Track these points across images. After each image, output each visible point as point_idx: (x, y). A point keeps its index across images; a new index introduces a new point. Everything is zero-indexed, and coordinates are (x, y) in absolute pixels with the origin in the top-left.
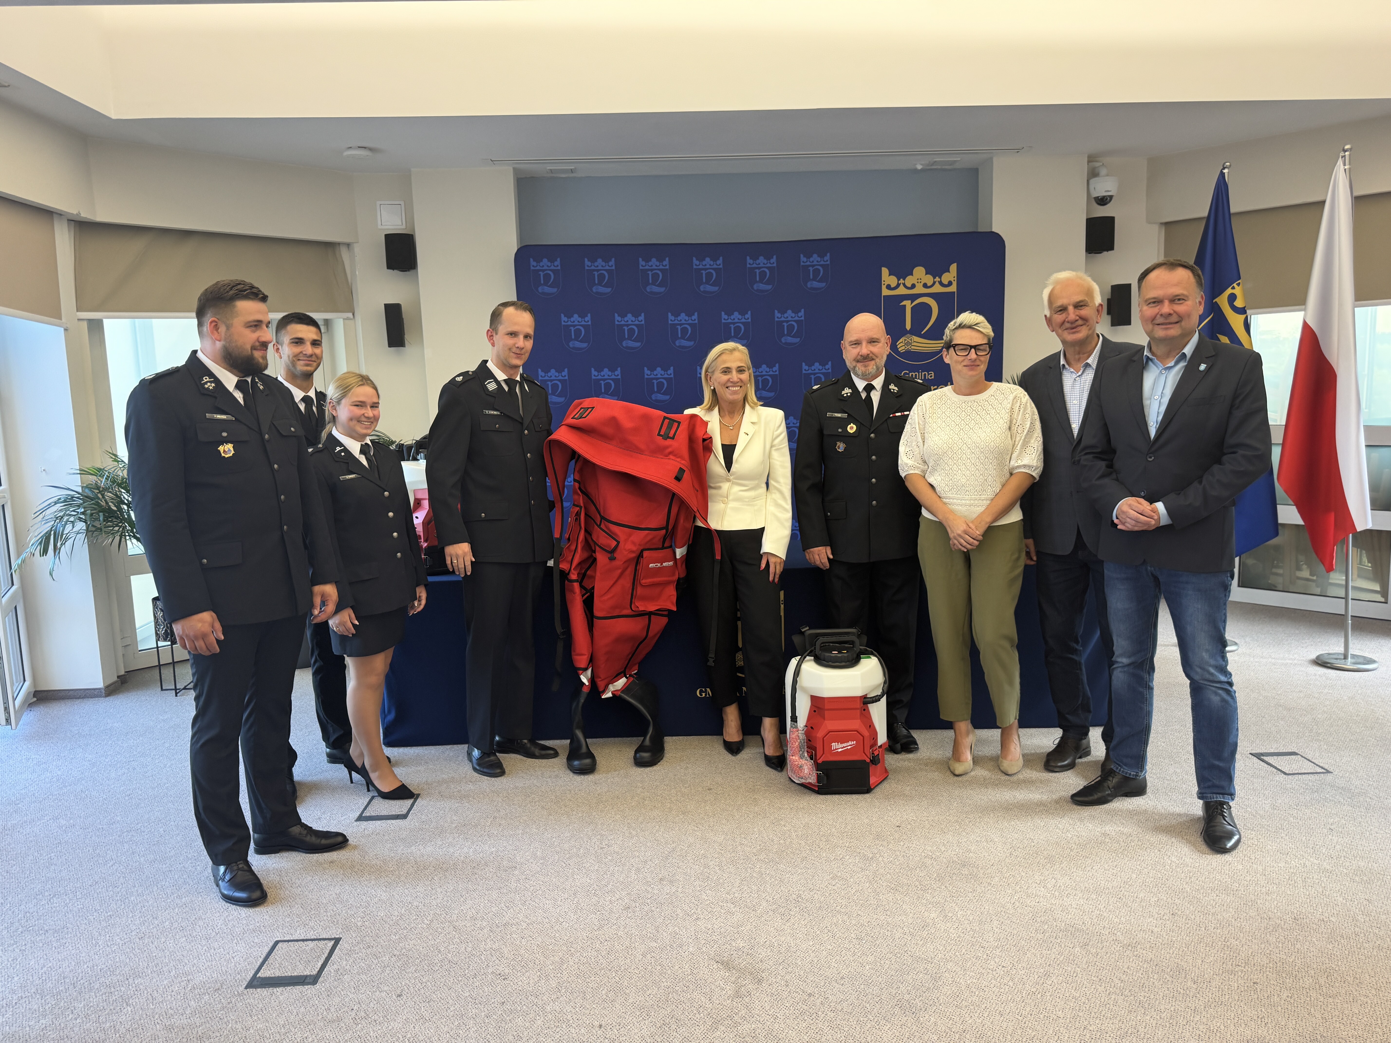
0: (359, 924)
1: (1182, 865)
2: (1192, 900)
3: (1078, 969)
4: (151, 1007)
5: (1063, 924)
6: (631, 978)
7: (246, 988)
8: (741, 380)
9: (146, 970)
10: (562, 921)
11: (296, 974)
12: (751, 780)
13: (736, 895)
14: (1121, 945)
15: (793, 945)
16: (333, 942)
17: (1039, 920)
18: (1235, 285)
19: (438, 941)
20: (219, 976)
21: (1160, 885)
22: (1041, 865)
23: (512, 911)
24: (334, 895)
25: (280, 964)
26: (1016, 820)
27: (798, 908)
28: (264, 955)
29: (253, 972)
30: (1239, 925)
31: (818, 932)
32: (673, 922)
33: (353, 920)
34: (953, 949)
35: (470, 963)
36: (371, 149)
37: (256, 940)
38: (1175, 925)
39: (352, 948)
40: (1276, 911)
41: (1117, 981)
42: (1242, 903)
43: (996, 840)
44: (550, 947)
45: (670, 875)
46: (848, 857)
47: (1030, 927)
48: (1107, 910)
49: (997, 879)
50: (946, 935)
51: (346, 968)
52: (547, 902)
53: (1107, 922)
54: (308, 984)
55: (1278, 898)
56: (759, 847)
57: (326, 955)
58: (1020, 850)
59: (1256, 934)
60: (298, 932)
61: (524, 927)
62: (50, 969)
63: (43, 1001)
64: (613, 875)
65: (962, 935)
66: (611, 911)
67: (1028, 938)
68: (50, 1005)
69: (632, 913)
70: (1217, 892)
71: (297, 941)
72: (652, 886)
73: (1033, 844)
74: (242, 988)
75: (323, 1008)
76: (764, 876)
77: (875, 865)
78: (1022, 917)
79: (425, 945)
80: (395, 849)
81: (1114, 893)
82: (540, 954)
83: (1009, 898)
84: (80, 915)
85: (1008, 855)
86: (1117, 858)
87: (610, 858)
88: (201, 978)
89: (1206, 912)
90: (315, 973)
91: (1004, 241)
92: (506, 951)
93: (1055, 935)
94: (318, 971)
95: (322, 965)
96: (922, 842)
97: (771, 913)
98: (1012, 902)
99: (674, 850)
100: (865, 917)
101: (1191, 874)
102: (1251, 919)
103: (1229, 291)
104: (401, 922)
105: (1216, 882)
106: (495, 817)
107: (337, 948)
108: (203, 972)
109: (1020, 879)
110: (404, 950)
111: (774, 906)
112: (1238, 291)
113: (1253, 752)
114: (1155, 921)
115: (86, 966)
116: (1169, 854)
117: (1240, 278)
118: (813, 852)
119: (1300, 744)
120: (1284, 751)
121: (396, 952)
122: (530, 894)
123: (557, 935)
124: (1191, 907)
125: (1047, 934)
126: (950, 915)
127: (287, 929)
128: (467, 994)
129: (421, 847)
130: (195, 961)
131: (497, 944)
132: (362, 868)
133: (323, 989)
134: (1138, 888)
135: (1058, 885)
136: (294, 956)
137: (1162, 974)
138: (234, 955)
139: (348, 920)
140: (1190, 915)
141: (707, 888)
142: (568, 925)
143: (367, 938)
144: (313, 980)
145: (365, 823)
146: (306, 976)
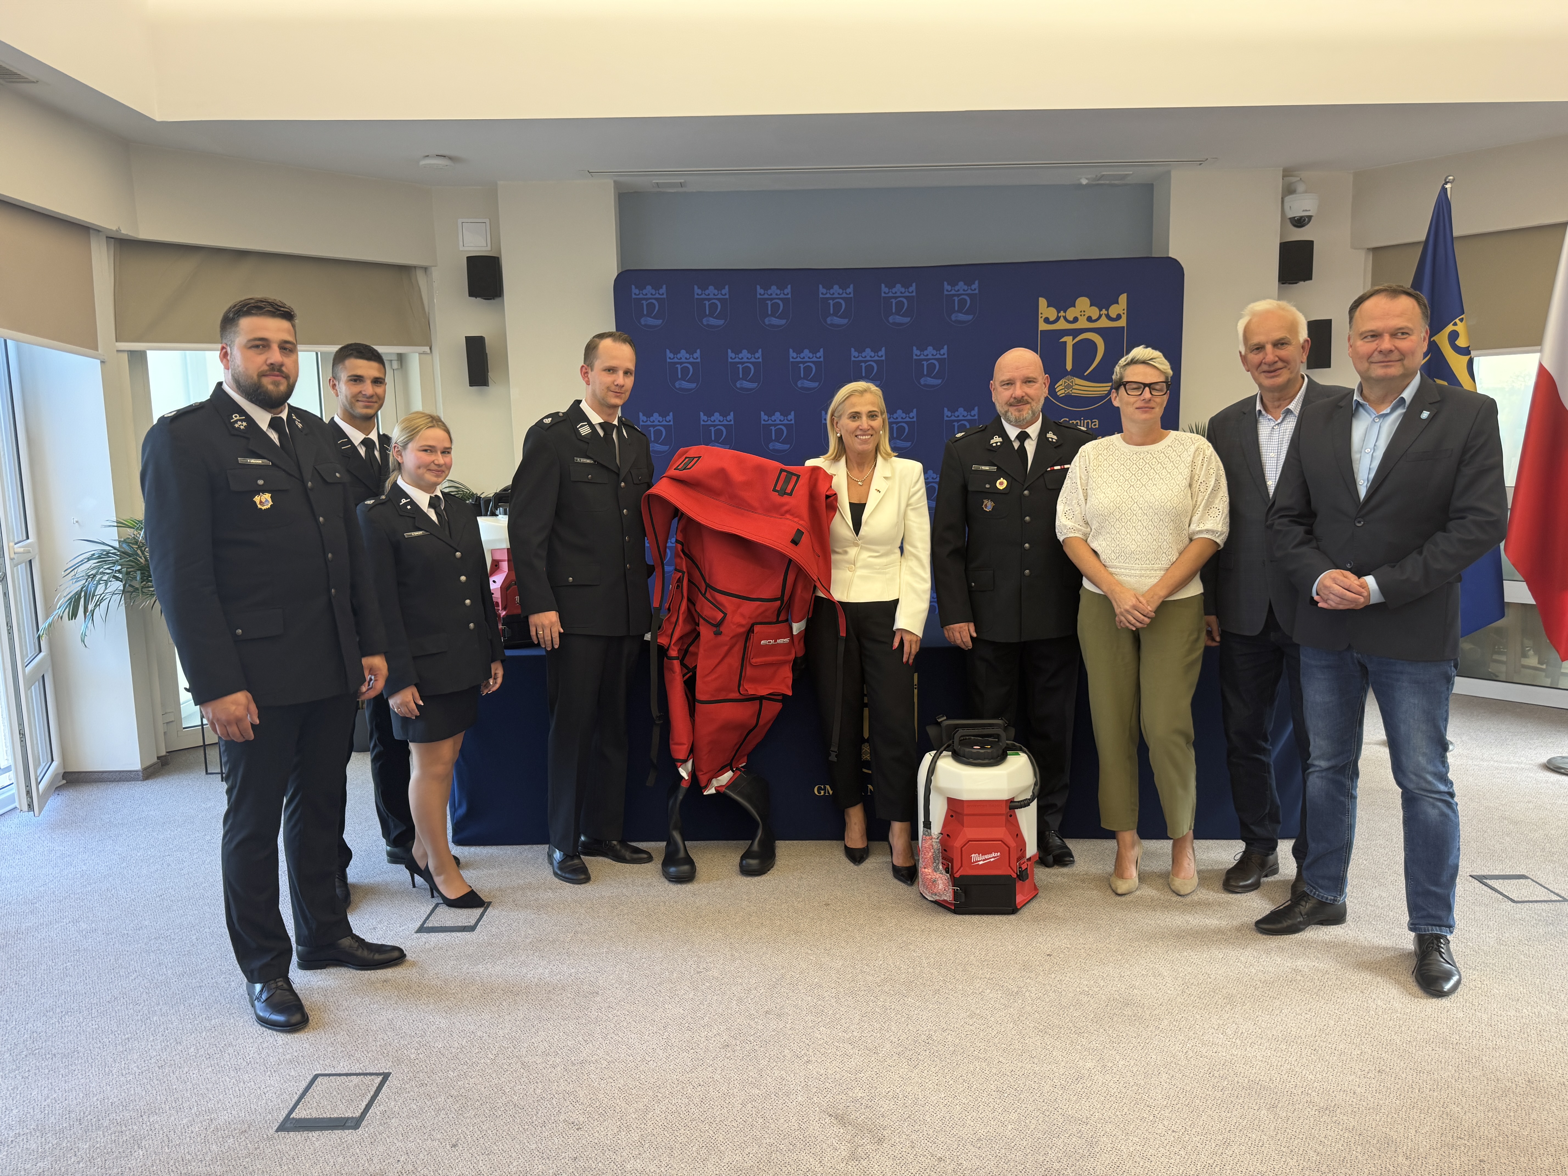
0: (413, 1056)
1: (1391, 1011)
2: (1403, 1055)
3: (1265, 1137)
4: (167, 1150)
5: (1246, 1080)
6: (728, 1132)
7: (277, 1131)
8: (872, 427)
9: (163, 1106)
10: (650, 1059)
11: (336, 1115)
12: (876, 894)
13: (855, 1034)
14: (1316, 1108)
15: (920, 1097)
16: (381, 1078)
17: (1217, 1074)
18: (1457, 320)
19: (503, 1079)
20: (247, 1115)
21: (1363, 1034)
22: (1219, 1007)
23: (591, 1045)
24: (386, 1020)
25: (318, 1103)
26: (1189, 951)
27: (928, 1052)
28: (301, 1091)
29: (287, 1112)
30: (1460, 1087)
31: (951, 1082)
32: (779, 1065)
33: (405, 1051)
34: (1113, 1107)
35: (539, 1108)
36: (450, 158)
37: (293, 1073)
38: (1382, 1085)
39: (403, 1086)
40: (1505, 1071)
41: (1311, 1153)
42: (1463, 1060)
43: (1166, 974)
44: (634, 1091)
45: (778, 1007)
46: (988, 991)
47: (1206, 1082)
48: (1300, 1064)
49: (1166, 1022)
50: (1105, 1089)
51: (394, 1109)
52: (633, 1036)
53: (1299, 1079)
54: (349, 1128)
55: (1508, 1054)
56: (883, 976)
57: (372, 1093)
58: (1194, 988)
59: (1482, 1099)
60: (341, 1064)
61: (604, 1066)
62: (54, 1101)
63: (43, 1139)
64: (709, 1005)
65: (1124, 1091)
66: (707, 1050)
67: (1203, 1096)
68: (50, 1145)
69: (731, 1053)
70: (1433, 1045)
71: (340, 1075)
72: (756, 1020)
73: (1209, 980)
74: (272, 1131)
75: (365, 1158)
76: (889, 1011)
77: (1020, 1001)
78: (1197, 1070)
79: (488, 1085)
80: (459, 967)
81: (1308, 1043)
82: (621, 1100)
83: (1181, 1045)
84: (94, 1036)
85: (1180, 993)
86: (1311, 1000)
87: (708, 984)
88: (227, 1117)
89: (1419, 1069)
90: (357, 1114)
91: (1182, 269)
92: (581, 1094)
93: (1236, 1094)
94: (362, 1113)
95: (367, 1105)
96: (1077, 975)
97: (895, 1057)
98: (1185, 1051)
99: (783, 976)
100: (1007, 1065)
101: (1401, 1022)
102: (1475, 1080)
103: (1450, 328)
104: (461, 1056)
105: (1432, 1032)
106: (576, 932)
107: (386, 1085)
108: (229, 1111)
109: (1193, 1022)
110: (463, 1090)
111: (900, 1049)
112: (1460, 327)
113: (1474, 874)
114: (1358, 1080)
115: (95, 1099)
116: (1374, 997)
117: (1463, 313)
118: (948, 984)
119: (1531, 866)
120: (1511, 873)
121: (454, 1092)
122: (613, 1026)
123: (642, 1077)
124: (1402, 1064)
125: (1226, 1092)
126: (1110, 1065)
127: (329, 1060)
128: (533, 1147)
129: (489, 966)
130: (221, 1097)
131: (571, 1086)
132: (420, 988)
133: (366, 1135)
134: (1336, 1038)
135: (1240, 1032)
136: (335, 1093)
137: (1368, 1146)
138: (266, 1090)
139: (399, 1052)
140: (1401, 1072)
141: (821, 1024)
142: (655, 1064)
143: (421, 1074)
144: (354, 1123)
145: (426, 935)
146: (348, 1119)
